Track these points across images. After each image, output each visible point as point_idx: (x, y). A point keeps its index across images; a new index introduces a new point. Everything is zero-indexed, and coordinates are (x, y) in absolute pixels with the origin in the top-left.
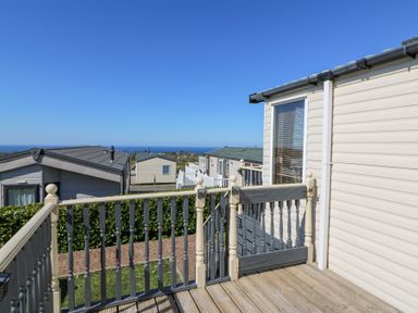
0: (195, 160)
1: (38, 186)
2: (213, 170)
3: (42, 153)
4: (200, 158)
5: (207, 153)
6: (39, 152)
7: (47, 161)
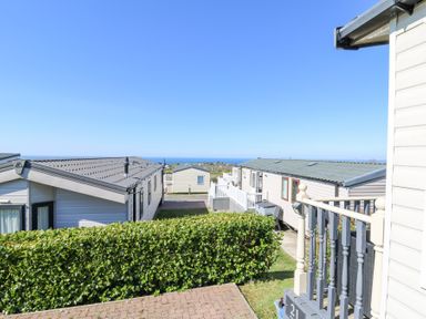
0: (229, 171)
1: (24, 207)
2: (246, 182)
3: (27, 165)
4: (234, 169)
5: (240, 164)
6: (23, 164)
7: (33, 175)
